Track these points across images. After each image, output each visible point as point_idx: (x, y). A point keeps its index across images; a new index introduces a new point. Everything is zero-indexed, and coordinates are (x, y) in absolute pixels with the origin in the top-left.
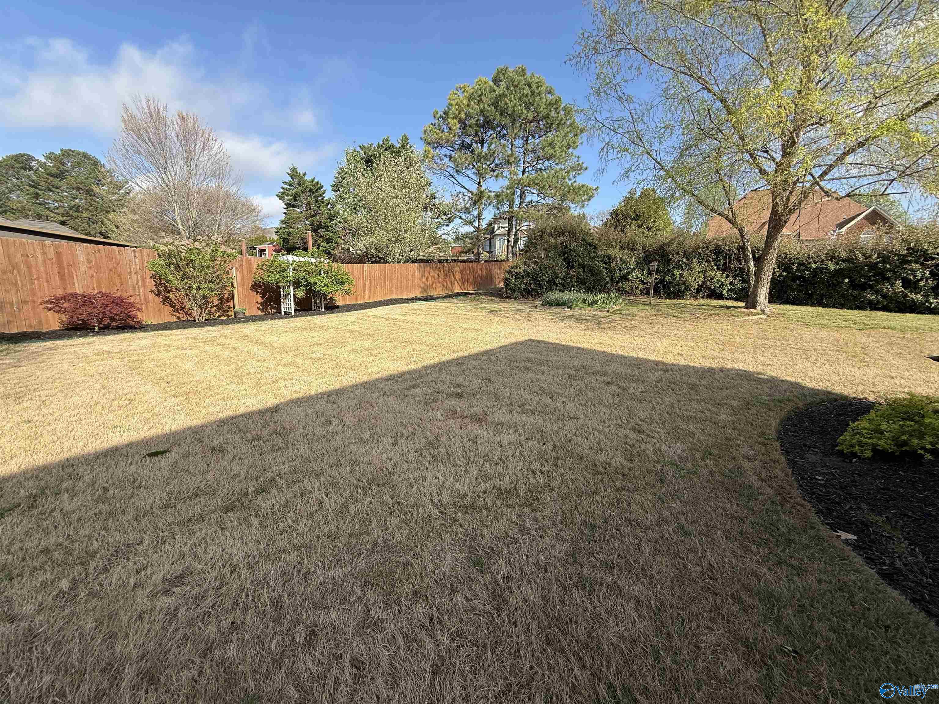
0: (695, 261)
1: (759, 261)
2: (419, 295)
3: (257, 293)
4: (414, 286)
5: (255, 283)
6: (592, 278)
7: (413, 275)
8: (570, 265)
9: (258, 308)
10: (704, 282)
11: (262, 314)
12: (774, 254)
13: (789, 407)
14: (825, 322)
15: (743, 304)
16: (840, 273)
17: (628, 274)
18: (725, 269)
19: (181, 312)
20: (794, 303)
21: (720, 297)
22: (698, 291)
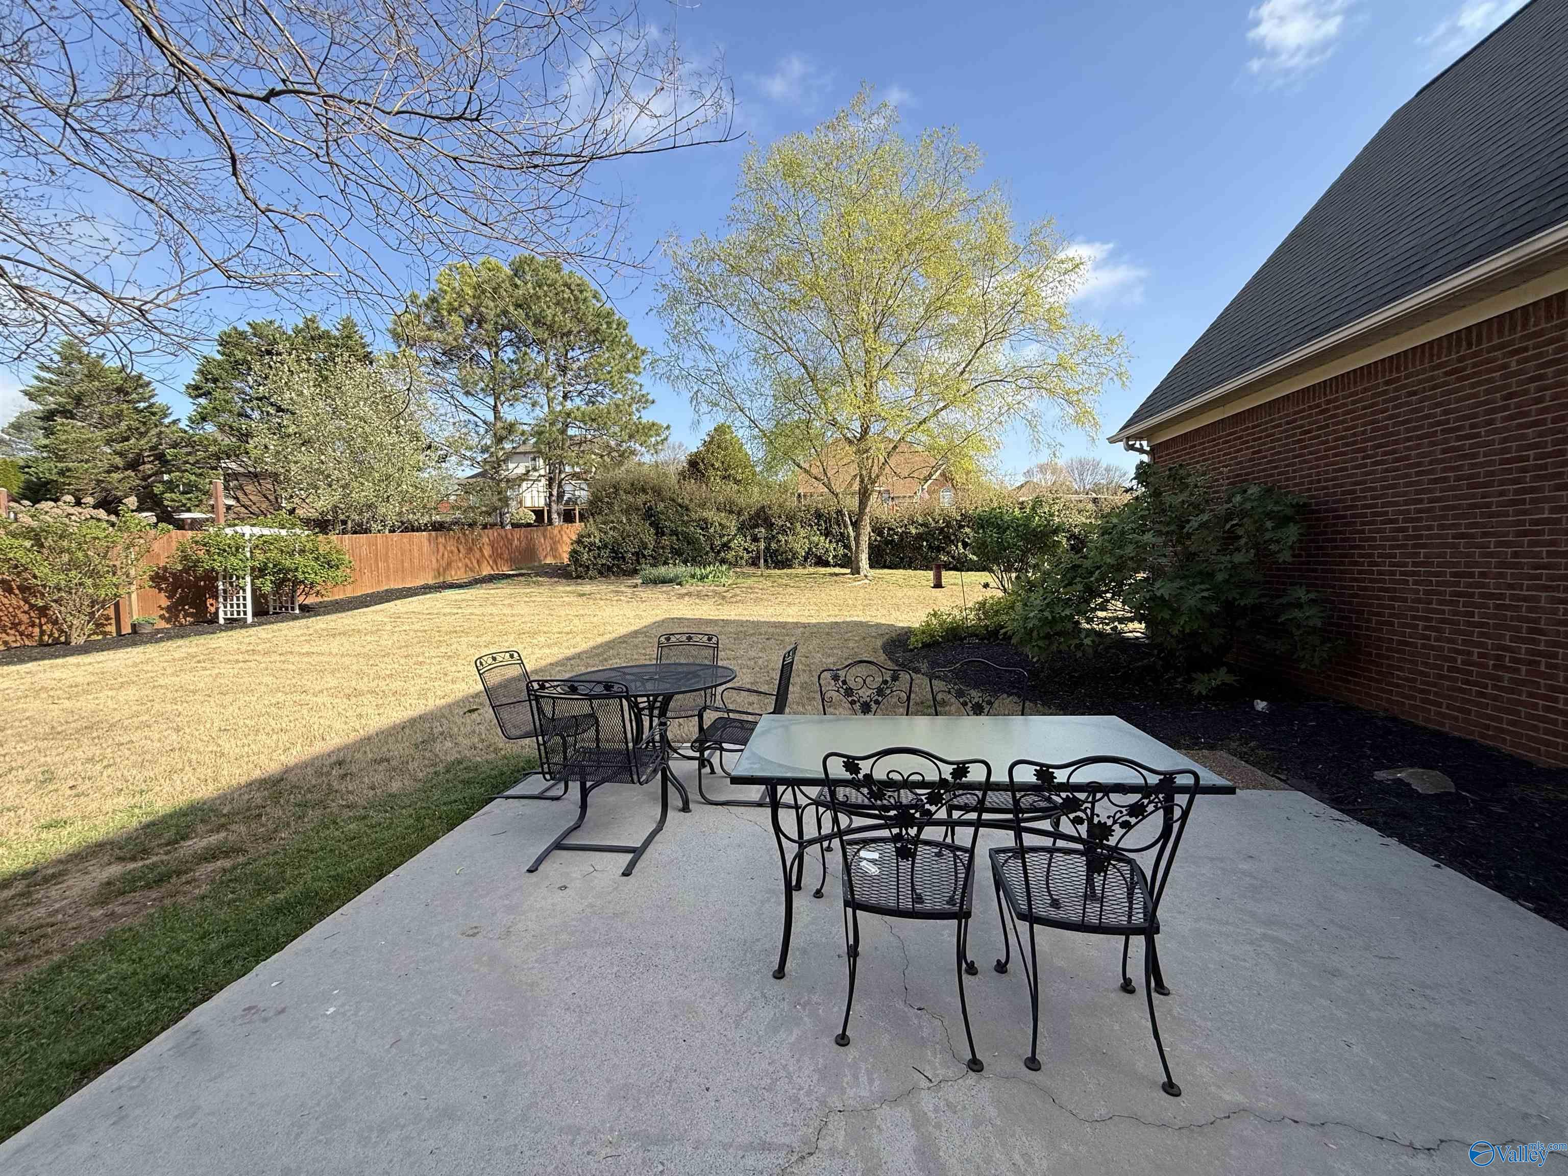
0: (798, 525)
1: (856, 525)
2: (431, 582)
3: (160, 590)
4: (423, 568)
5: (157, 573)
6: (690, 547)
7: (420, 549)
8: (660, 533)
9: (162, 617)
10: (810, 549)
11: (169, 626)
12: (867, 519)
13: (887, 637)
14: (913, 582)
15: (848, 571)
16: (920, 537)
17: (730, 541)
18: (827, 534)
19: (12, 632)
20: (890, 568)
21: (826, 564)
22: (806, 559)
